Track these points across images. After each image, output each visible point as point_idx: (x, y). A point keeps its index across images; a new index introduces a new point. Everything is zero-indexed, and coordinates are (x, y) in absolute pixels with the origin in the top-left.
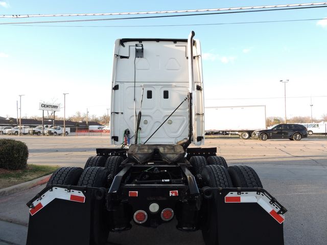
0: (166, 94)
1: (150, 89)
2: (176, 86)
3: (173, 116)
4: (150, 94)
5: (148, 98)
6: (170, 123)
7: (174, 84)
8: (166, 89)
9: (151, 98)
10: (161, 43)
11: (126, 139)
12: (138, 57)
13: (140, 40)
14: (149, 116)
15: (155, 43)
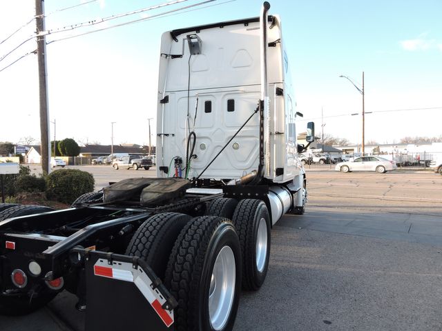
0: (231, 106)
1: (208, 99)
2: (245, 92)
3: (238, 137)
4: (208, 106)
5: (206, 112)
6: (236, 147)
7: (242, 89)
8: (230, 97)
9: (210, 111)
10: (226, 28)
11: (177, 170)
12: (194, 54)
13: (198, 29)
14: (207, 138)
15: (218, 29)
